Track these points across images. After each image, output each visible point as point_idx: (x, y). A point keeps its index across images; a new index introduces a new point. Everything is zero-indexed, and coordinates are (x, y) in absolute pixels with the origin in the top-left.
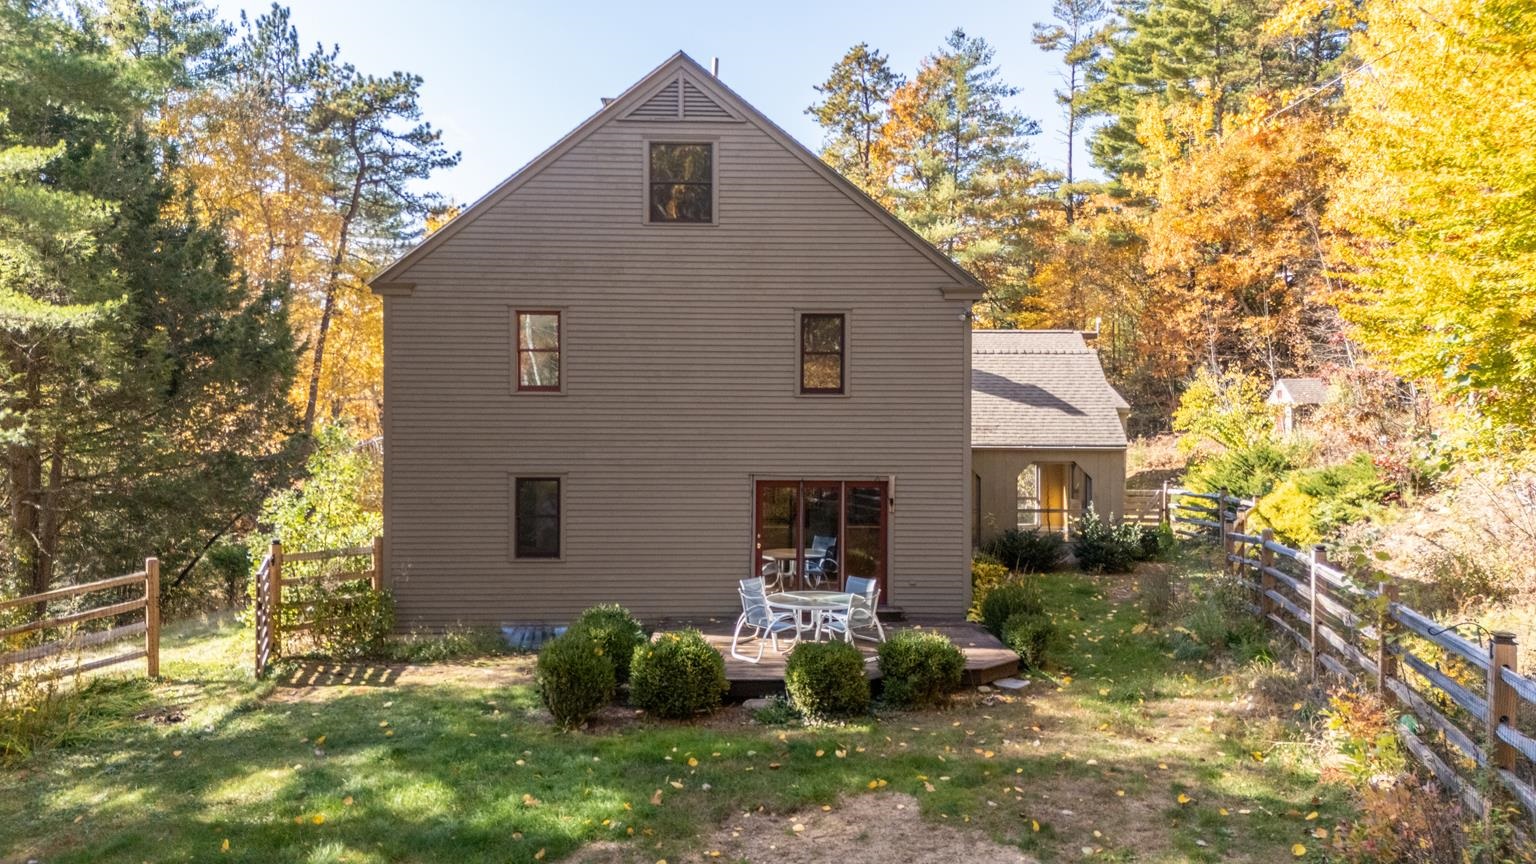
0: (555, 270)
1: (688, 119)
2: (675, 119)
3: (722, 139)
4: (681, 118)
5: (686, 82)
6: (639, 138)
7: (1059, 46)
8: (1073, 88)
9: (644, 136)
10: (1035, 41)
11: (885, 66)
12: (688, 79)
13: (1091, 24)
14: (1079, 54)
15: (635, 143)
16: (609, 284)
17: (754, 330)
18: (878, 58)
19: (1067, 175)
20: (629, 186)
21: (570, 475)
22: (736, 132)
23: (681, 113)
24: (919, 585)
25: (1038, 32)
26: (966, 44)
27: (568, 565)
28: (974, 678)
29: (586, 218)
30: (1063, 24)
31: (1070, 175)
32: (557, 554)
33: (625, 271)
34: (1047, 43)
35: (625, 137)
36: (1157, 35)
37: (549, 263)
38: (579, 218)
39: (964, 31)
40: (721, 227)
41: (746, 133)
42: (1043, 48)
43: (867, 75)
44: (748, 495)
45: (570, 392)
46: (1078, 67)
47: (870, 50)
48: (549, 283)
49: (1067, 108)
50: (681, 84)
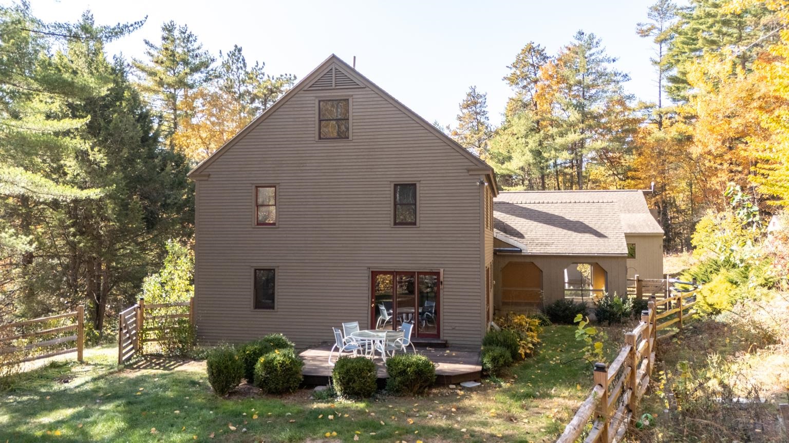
0: (273, 166)
1: (337, 87)
2: (331, 88)
3: (354, 97)
4: (333, 87)
5: (336, 69)
6: (313, 98)
7: (651, 34)
8: (661, 56)
9: (316, 97)
10: (639, 33)
11: (544, 52)
12: (337, 68)
13: (670, 21)
14: (663, 37)
15: (312, 100)
16: (299, 171)
17: (370, 193)
18: (540, 48)
19: (658, 104)
20: (309, 123)
21: (280, 268)
22: (360, 93)
23: (333, 85)
24: (457, 328)
25: (639, 28)
26: (586, 38)
27: (279, 313)
28: (444, 380)
29: (288, 139)
30: (654, 22)
31: (660, 104)
32: (273, 308)
33: (307, 165)
34: (644, 33)
35: (307, 99)
36: (701, 24)
37: (270, 162)
38: (285, 140)
39: (583, 31)
40: (354, 141)
41: (367, 93)
42: (642, 36)
43: (534, 58)
44: (367, 278)
45: (280, 226)
46: (663, 45)
47: (534, 45)
48: (271, 172)
49: (657, 67)
50: (334, 71)
